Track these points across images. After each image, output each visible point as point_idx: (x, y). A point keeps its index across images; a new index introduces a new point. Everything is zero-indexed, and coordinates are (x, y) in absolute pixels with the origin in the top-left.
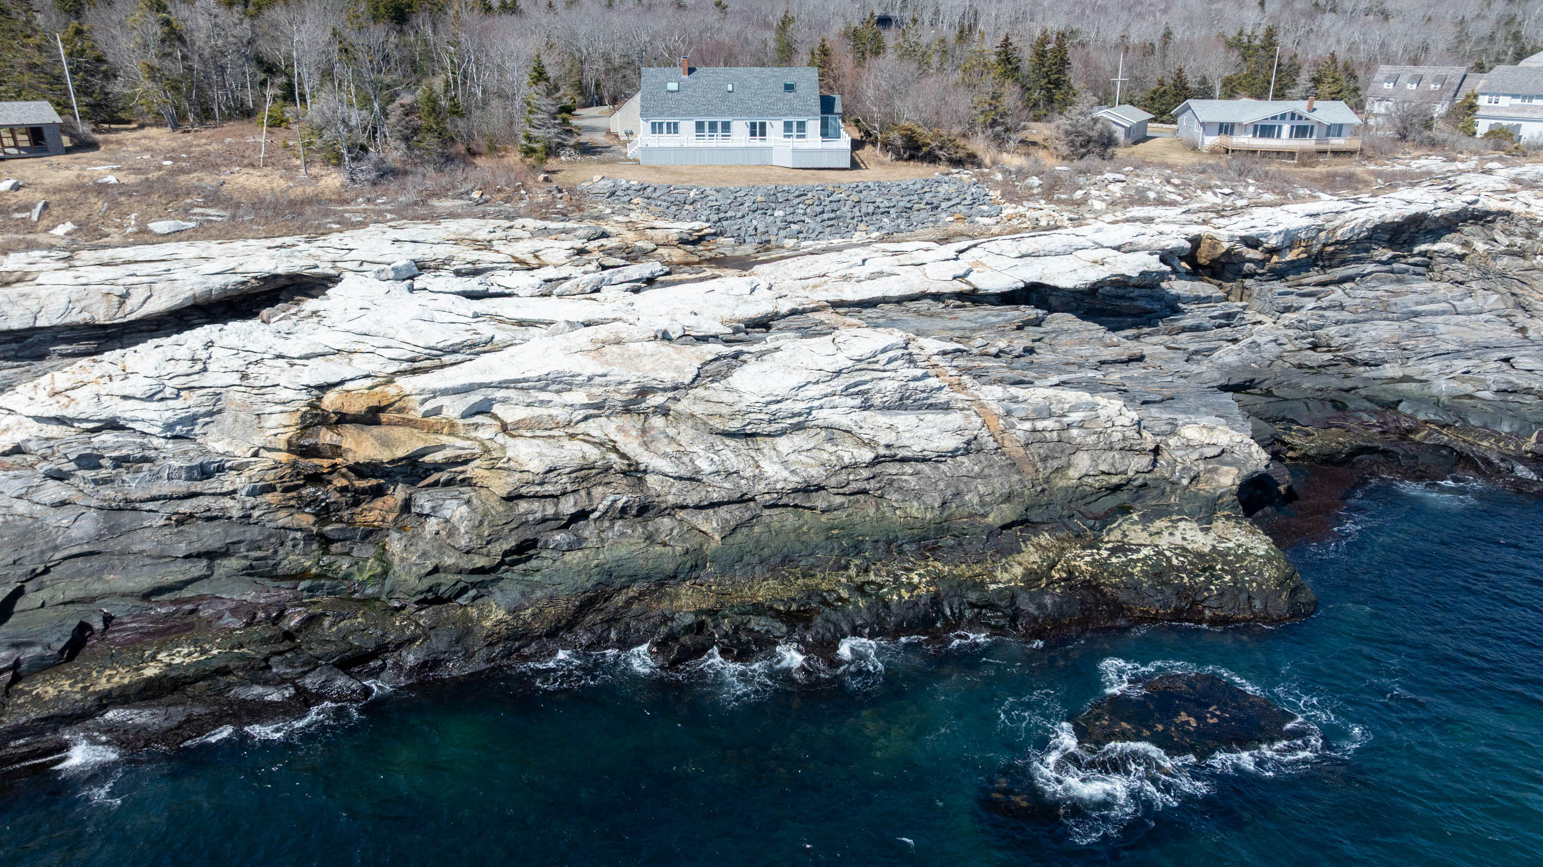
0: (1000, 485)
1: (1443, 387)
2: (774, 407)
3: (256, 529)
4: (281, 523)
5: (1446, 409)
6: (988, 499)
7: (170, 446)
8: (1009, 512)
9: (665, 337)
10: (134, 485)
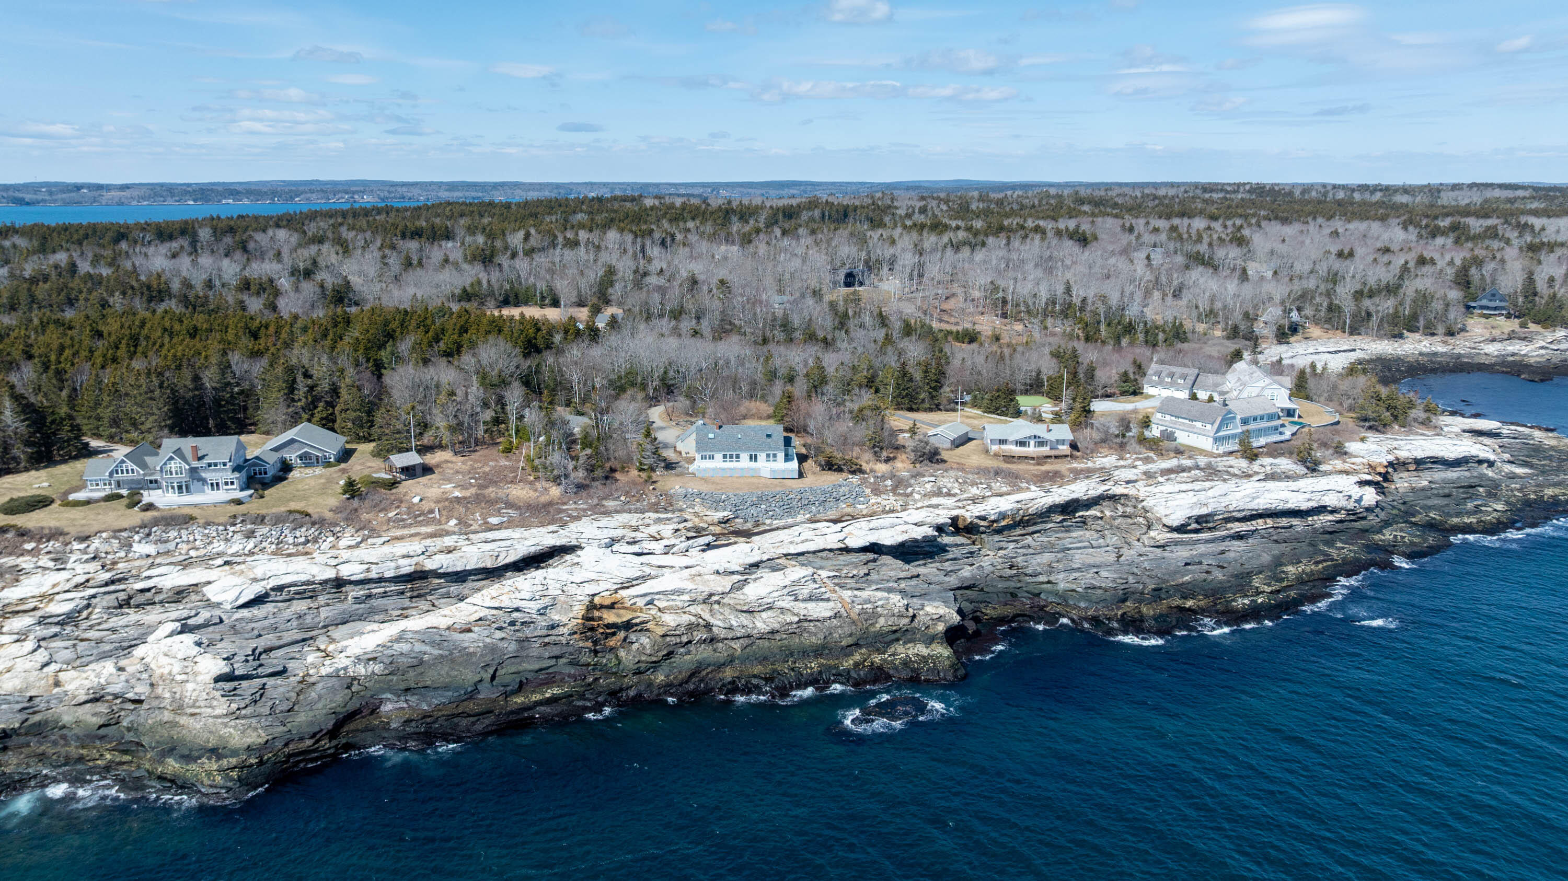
0: (847, 630)
1: (1062, 586)
2: (760, 600)
3: (571, 647)
4: (580, 645)
5: (1060, 597)
6: (842, 635)
7: (539, 617)
8: (850, 641)
9: (718, 572)
10: (528, 632)
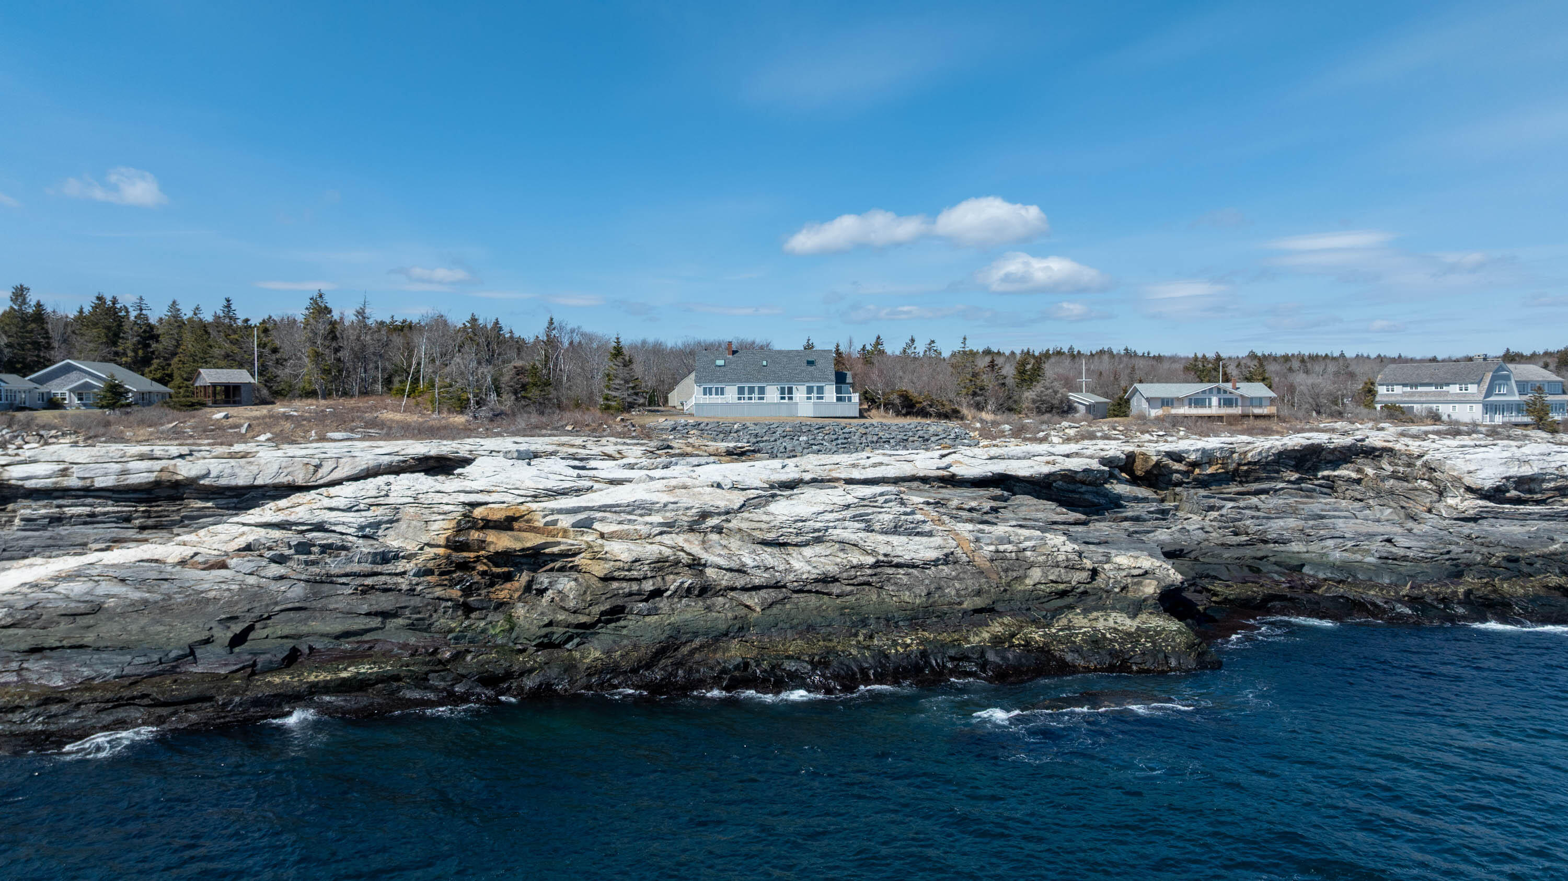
0: (972, 584)
1: (1335, 556)
2: (800, 524)
3: (418, 599)
4: (437, 594)
5: (1341, 570)
6: (963, 593)
7: (361, 541)
8: (979, 602)
9: (719, 486)
10: (333, 565)
